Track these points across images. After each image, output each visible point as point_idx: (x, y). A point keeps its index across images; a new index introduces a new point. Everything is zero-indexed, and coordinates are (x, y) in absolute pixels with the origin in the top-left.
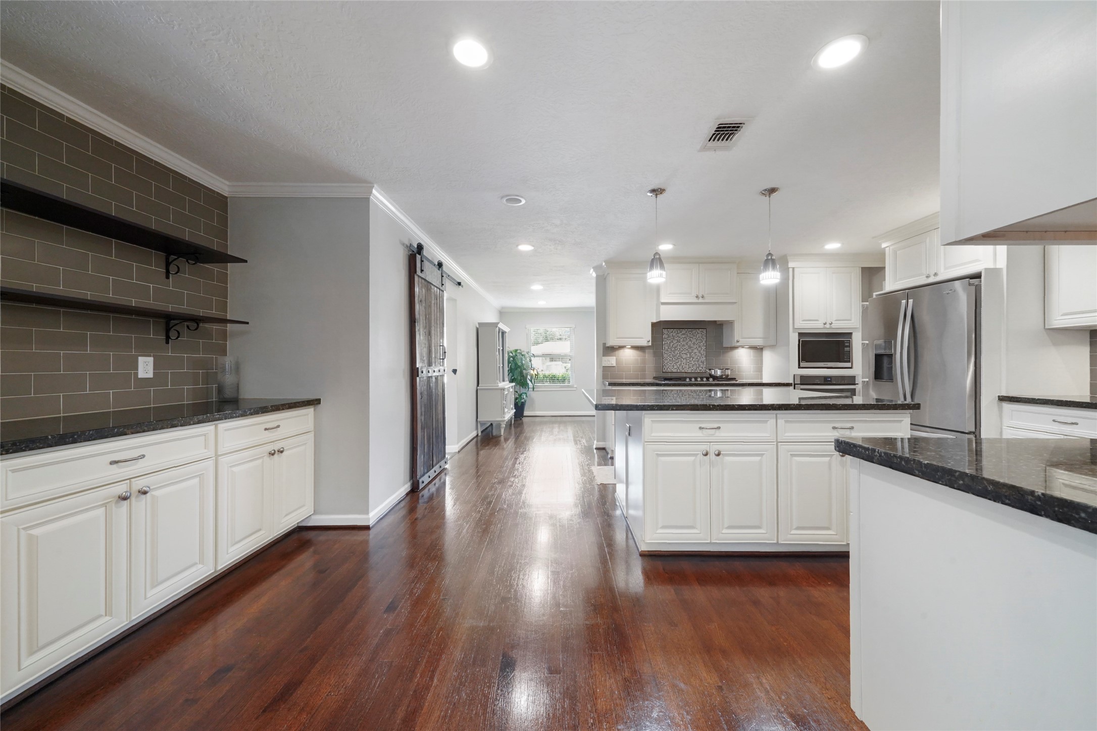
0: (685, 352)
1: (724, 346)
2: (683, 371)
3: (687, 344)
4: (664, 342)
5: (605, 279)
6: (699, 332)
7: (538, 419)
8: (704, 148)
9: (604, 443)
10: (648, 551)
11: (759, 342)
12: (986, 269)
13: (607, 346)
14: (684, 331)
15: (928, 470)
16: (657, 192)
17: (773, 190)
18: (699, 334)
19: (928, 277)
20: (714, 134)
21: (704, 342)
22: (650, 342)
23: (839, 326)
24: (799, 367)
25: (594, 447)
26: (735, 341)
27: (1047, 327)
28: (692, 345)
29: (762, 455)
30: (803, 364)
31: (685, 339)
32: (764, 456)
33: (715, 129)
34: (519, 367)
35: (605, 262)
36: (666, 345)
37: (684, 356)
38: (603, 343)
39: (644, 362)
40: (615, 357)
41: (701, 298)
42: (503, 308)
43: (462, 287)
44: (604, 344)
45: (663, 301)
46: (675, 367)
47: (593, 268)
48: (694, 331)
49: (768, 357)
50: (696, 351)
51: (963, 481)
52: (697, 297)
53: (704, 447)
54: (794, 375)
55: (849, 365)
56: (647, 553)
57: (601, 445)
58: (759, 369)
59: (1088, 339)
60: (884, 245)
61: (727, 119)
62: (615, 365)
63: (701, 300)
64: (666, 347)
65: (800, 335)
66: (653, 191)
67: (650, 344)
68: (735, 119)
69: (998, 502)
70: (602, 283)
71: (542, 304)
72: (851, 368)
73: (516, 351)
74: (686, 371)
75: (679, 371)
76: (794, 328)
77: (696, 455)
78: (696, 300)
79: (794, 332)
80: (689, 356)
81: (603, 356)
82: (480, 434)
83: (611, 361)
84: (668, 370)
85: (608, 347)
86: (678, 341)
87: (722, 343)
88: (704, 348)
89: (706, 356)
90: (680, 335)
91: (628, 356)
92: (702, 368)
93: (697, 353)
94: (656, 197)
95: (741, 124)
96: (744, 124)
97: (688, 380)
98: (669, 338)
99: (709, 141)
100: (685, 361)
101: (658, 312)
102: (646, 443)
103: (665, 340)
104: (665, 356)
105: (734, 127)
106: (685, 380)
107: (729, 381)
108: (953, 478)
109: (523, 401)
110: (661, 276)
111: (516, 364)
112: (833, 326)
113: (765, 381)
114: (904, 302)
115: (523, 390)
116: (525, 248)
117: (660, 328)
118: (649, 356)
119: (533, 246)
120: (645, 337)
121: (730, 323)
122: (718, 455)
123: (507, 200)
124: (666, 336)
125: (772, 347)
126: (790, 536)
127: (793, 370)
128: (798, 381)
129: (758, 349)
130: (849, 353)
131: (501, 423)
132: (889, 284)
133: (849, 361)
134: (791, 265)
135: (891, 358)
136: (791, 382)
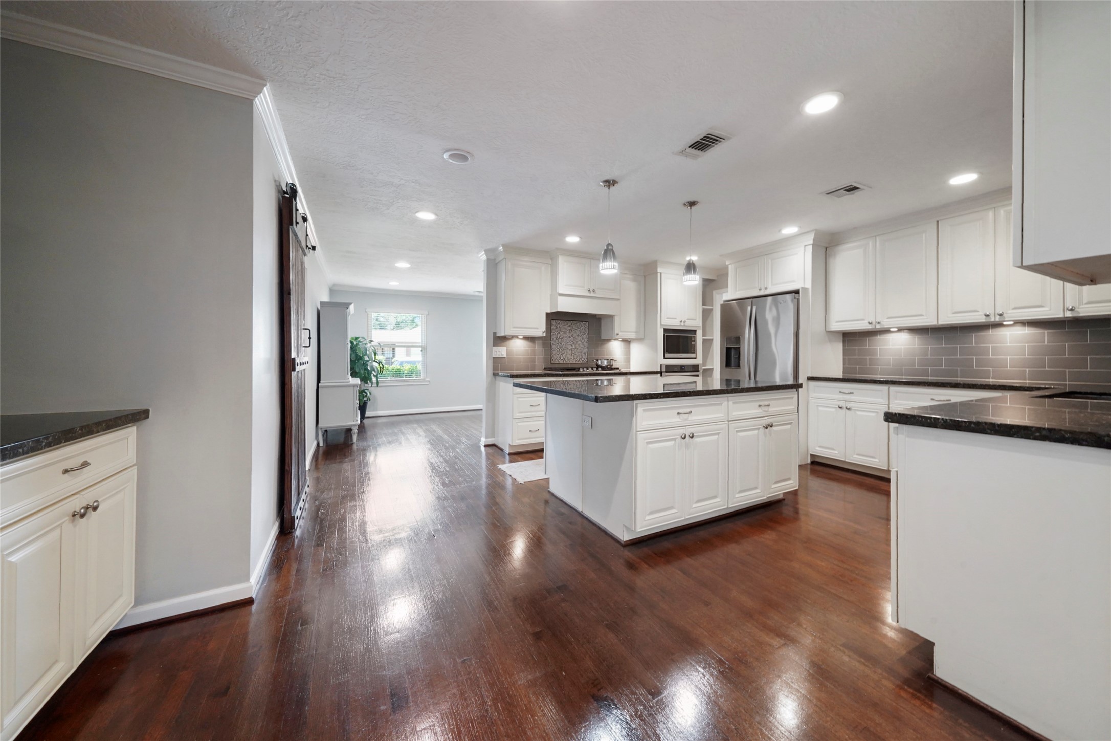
0: (570, 344)
1: (602, 338)
2: (568, 362)
3: (572, 335)
4: (552, 333)
5: (496, 264)
6: (582, 324)
8: (682, 152)
9: (494, 439)
11: (631, 335)
12: (802, 288)
13: (497, 335)
14: (569, 323)
15: (1002, 429)
16: (610, 183)
17: (692, 204)
18: (583, 326)
19: (760, 290)
20: (698, 142)
21: (586, 334)
22: (545, 333)
23: (689, 325)
24: (664, 358)
25: (483, 441)
26: (615, 334)
27: (827, 330)
28: (577, 337)
29: (718, 434)
30: (667, 355)
31: (570, 331)
32: (720, 435)
33: (702, 137)
34: (362, 358)
35: (503, 245)
36: (554, 336)
37: (570, 347)
38: (493, 332)
39: (534, 352)
40: (505, 348)
41: (592, 292)
42: (334, 285)
44: (495, 334)
45: (561, 292)
46: (562, 358)
47: (484, 251)
48: (578, 324)
49: (636, 349)
50: (579, 342)
51: (1040, 433)
52: (589, 291)
53: (681, 431)
54: (661, 365)
55: (693, 355)
57: (491, 441)
58: (628, 360)
59: (842, 338)
60: (727, 263)
61: (716, 131)
62: (505, 356)
63: (592, 294)
64: (555, 339)
65: (665, 330)
66: (607, 181)
67: (545, 335)
68: (722, 133)
69: (1076, 444)
70: (493, 267)
71: (394, 284)
72: (695, 358)
73: (356, 338)
74: (571, 362)
75: (565, 362)
76: (661, 325)
77: (675, 439)
78: (587, 294)
79: (660, 328)
80: (574, 347)
81: (494, 346)
83: (501, 351)
84: (556, 360)
85: (499, 337)
86: (565, 333)
87: (601, 337)
88: (586, 340)
89: (588, 348)
90: (566, 327)
91: (519, 346)
92: (585, 359)
93: (581, 345)
94: (609, 189)
95: (720, 138)
96: (724, 139)
97: (581, 370)
98: (557, 330)
99: (690, 147)
100: (570, 352)
101: (553, 301)
102: (638, 433)
103: (553, 331)
104: (553, 347)
105: (714, 140)
106: (579, 371)
107: (611, 371)
108: (1030, 432)
109: (365, 399)
110: (614, 268)
112: (686, 324)
113: (632, 370)
114: (749, 308)
115: (366, 386)
116: (426, 216)
117: (554, 318)
118: (538, 347)
119: (436, 214)
120: (540, 329)
121: (610, 317)
122: (692, 437)
123: (450, 155)
124: (554, 328)
125: (639, 340)
126: (735, 500)
127: (660, 360)
128: (664, 370)
129: (627, 342)
130: (694, 346)
131: (352, 428)
132: (731, 293)
133: (694, 352)
134: (659, 270)
135: (738, 350)
136: (659, 370)
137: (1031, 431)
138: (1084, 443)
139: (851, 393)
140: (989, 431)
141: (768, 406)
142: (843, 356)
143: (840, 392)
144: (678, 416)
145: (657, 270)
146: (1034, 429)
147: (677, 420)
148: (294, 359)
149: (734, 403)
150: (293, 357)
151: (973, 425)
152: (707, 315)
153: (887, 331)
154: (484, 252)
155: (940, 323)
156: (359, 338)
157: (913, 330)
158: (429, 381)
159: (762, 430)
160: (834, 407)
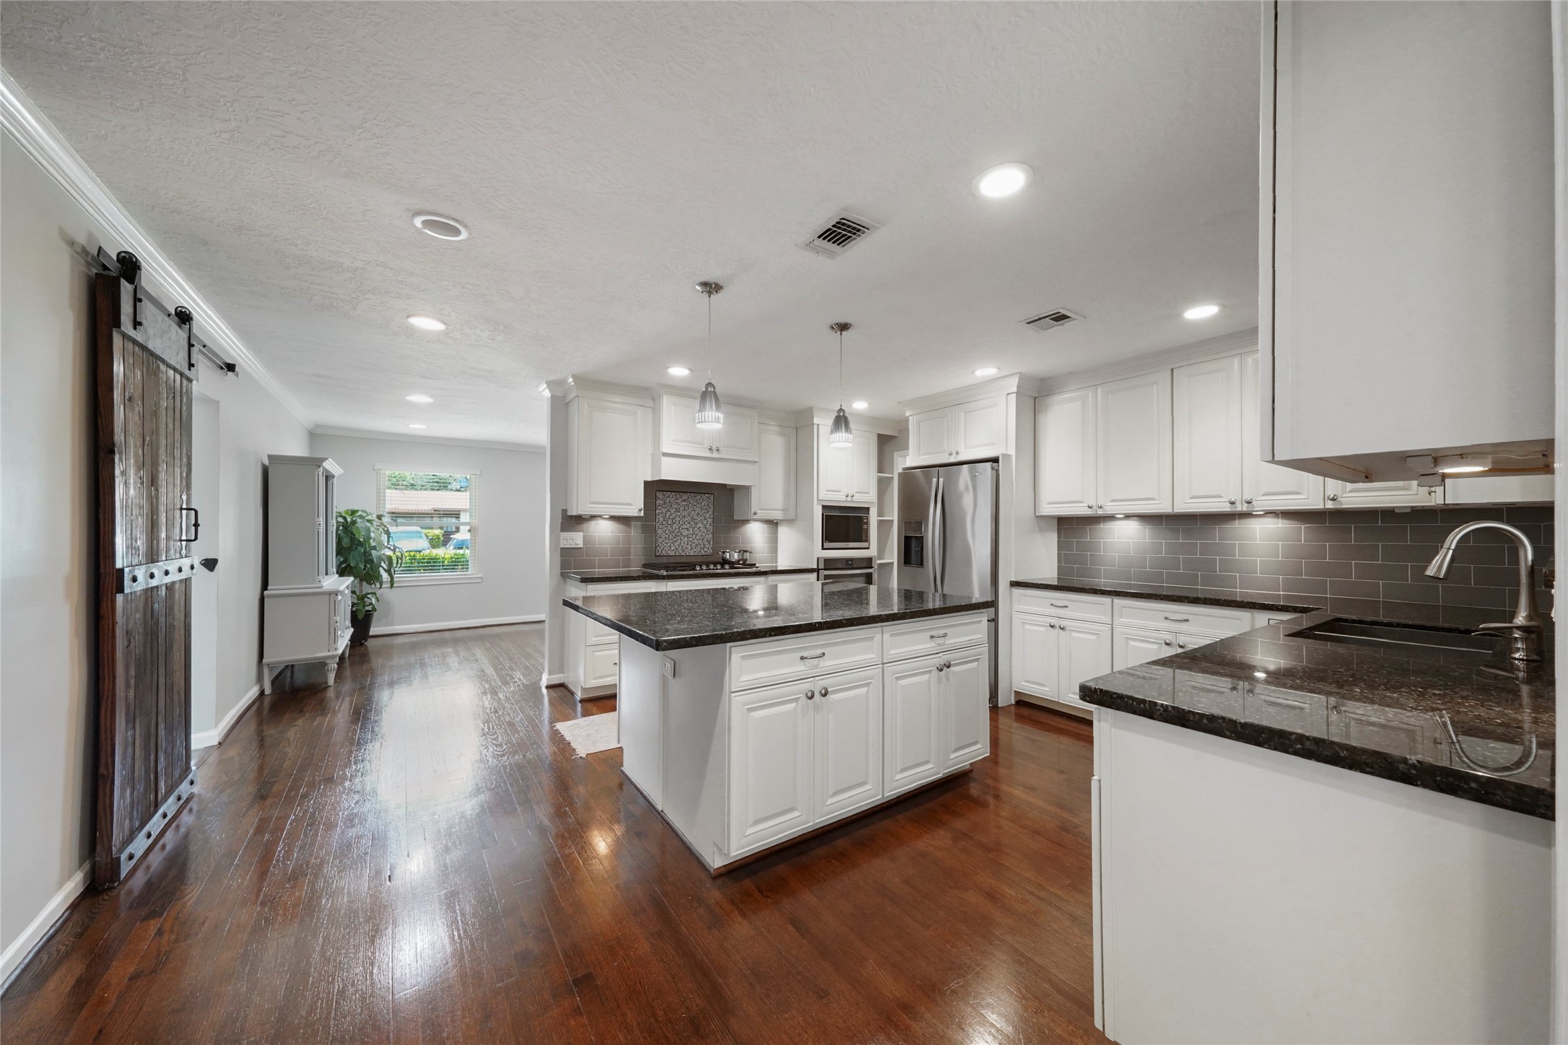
0: (685, 527)
1: (735, 518)
2: (683, 554)
3: (689, 515)
4: (657, 511)
5: (567, 403)
6: (704, 498)
7: (400, 640)
8: (806, 246)
9: (562, 675)
10: (724, 866)
11: (777, 515)
12: (1003, 455)
13: (568, 514)
14: (685, 497)
15: (1247, 732)
16: (711, 288)
17: (844, 327)
18: (706, 501)
19: (950, 454)
20: (830, 230)
21: (710, 513)
22: (643, 511)
23: (859, 500)
24: (823, 549)
25: (545, 681)
26: (752, 513)
27: (1037, 514)
28: (695, 517)
29: (867, 685)
30: (827, 545)
31: (687, 508)
32: (871, 686)
33: (834, 224)
34: (360, 544)
35: (573, 376)
36: (661, 515)
37: (685, 533)
38: (562, 510)
39: (628, 540)
40: (582, 533)
41: (715, 452)
42: (317, 426)
43: (237, 375)
44: (565, 511)
45: (665, 451)
46: (672, 548)
47: (547, 383)
48: (698, 497)
49: (786, 535)
50: (700, 525)
51: (1302, 745)
52: (710, 449)
53: (806, 686)
54: (818, 558)
55: (864, 544)
56: (723, 870)
57: (557, 679)
58: (773, 552)
59: (1056, 527)
60: (907, 414)
62: (582, 546)
63: (715, 455)
64: (661, 519)
65: (824, 507)
66: (705, 285)
67: (642, 515)
69: (1356, 771)
70: (561, 408)
71: (418, 427)
72: (868, 548)
73: (353, 512)
74: (688, 554)
75: (677, 554)
76: (818, 500)
77: (797, 700)
78: (708, 454)
79: (818, 504)
80: (691, 532)
81: (563, 530)
82: (268, 691)
83: (575, 539)
84: (663, 552)
85: (571, 516)
86: (677, 510)
87: (732, 516)
88: (710, 520)
89: (713, 533)
90: (679, 501)
91: (604, 530)
92: (708, 550)
93: (702, 529)
94: (710, 297)
95: (866, 227)
96: (870, 229)
97: (698, 568)
98: (664, 506)
99: (819, 237)
100: (686, 539)
101: (656, 465)
102: (733, 695)
103: (659, 508)
104: (659, 531)
105: (855, 228)
106: (694, 569)
107: (745, 568)
108: (1287, 742)
109: (369, 608)
110: (717, 420)
111: (353, 538)
112: (855, 499)
113: (781, 566)
114: (935, 480)
115: (366, 588)
116: (426, 323)
117: (655, 489)
118: (635, 532)
119: (445, 324)
120: (635, 506)
121: (746, 489)
122: (824, 695)
123: (425, 223)
124: (661, 502)
125: (789, 522)
126: (895, 784)
127: (817, 551)
128: (822, 566)
129: (773, 524)
130: (867, 531)
131: (327, 661)
132: (911, 458)
133: (867, 540)
134: (816, 421)
135: (920, 540)
136: (815, 567)
137: (1290, 740)
138: (1368, 769)
139: (1065, 607)
140: (1228, 733)
141: (945, 635)
142: (1058, 550)
143: (1052, 605)
144: (802, 662)
145: (813, 421)
146: (1293, 737)
147: (801, 668)
148: (122, 571)
149: (892, 635)
150: (119, 565)
151: (1205, 721)
152: (883, 485)
153: (1111, 518)
154: (545, 385)
155: (1176, 511)
156: (357, 511)
157: (1145, 518)
158: (481, 578)
159: (935, 673)
160: (1045, 626)
